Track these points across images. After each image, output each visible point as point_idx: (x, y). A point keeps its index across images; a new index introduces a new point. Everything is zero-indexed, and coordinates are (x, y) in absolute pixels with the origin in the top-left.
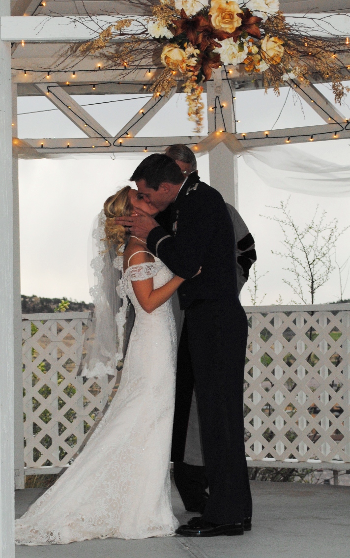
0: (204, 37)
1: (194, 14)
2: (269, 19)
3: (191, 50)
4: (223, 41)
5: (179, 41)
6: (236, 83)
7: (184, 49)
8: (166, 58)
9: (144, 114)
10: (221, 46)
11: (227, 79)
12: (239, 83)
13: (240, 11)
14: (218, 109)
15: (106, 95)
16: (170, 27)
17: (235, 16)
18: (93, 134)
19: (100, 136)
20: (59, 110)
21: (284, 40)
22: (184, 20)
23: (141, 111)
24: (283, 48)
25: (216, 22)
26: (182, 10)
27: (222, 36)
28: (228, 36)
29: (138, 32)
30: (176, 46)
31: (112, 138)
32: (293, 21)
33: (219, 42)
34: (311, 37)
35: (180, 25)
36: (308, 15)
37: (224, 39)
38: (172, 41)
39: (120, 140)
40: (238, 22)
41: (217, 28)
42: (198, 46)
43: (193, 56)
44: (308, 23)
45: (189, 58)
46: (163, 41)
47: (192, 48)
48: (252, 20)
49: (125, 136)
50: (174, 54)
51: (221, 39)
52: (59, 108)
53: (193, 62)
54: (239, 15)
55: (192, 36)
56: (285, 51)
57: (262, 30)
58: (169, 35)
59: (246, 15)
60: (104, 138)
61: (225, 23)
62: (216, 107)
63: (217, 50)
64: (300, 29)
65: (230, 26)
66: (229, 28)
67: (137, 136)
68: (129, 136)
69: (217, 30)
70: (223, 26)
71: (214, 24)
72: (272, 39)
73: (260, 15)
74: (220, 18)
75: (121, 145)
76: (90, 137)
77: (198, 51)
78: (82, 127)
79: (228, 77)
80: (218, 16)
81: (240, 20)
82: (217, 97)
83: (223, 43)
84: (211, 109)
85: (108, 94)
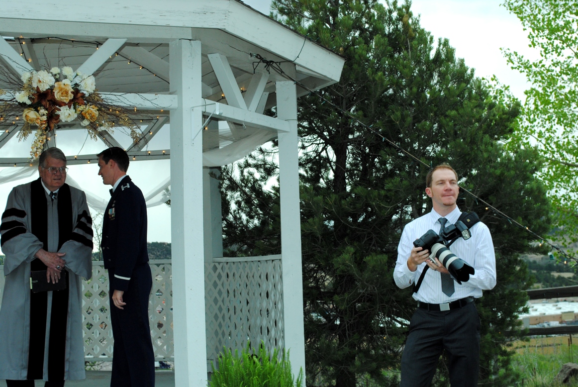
0: (50, 104)
1: (45, 90)
2: (89, 95)
3: (43, 111)
4: (62, 107)
5: (35, 106)
7: (38, 111)
8: (26, 116)
10: (60, 110)
13: (72, 90)
16: (30, 98)
17: (70, 93)
21: (98, 107)
22: (38, 94)
24: (98, 112)
25: (57, 96)
26: (38, 87)
27: (61, 104)
28: (65, 104)
29: (8, 100)
30: (33, 109)
32: (103, 96)
33: (59, 108)
34: (114, 105)
35: (36, 97)
36: (112, 93)
37: (62, 106)
38: (29, 106)
40: (71, 96)
41: (58, 99)
42: (46, 109)
43: (44, 115)
44: (113, 97)
45: (41, 116)
46: (23, 105)
47: (43, 110)
48: (79, 95)
50: (32, 114)
51: (60, 106)
53: (45, 118)
54: (72, 92)
55: (44, 103)
56: (99, 113)
57: (85, 101)
58: (29, 102)
59: (76, 91)
61: (63, 96)
63: (58, 112)
64: (108, 101)
65: (67, 98)
66: (66, 100)
69: (58, 101)
70: (62, 98)
71: (56, 97)
72: (92, 106)
73: (85, 92)
74: (60, 93)
77: (47, 112)
80: (59, 92)
81: (72, 95)
83: (61, 108)
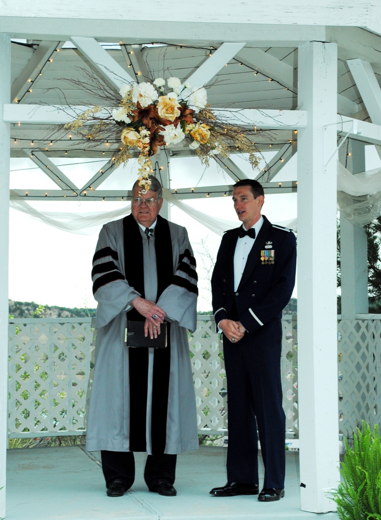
0: (153, 123)
1: (147, 106)
2: (200, 112)
3: (144, 132)
4: (166, 126)
5: (135, 126)
6: (171, 152)
7: (139, 132)
8: (125, 137)
9: (103, 173)
10: (165, 130)
11: (164, 149)
12: (173, 152)
13: (179, 106)
14: (158, 170)
15: (75, 158)
16: (129, 116)
17: (176, 109)
18: (65, 187)
19: (70, 189)
20: (40, 169)
21: (210, 126)
22: (139, 110)
23: (101, 171)
24: (209, 132)
25: (161, 113)
26: (138, 102)
27: (165, 122)
28: (170, 123)
29: (105, 118)
30: (132, 129)
31: (78, 190)
32: (217, 112)
33: (163, 127)
34: (229, 124)
35: (137, 114)
36: (226, 109)
37: (167, 125)
38: (129, 125)
39: (85, 192)
40: (178, 113)
41: (162, 117)
42: (149, 129)
43: (146, 136)
44: (228, 114)
45: (143, 138)
46: (121, 124)
47: (145, 130)
48: (188, 112)
49: (89, 189)
50: (130, 135)
51: (165, 125)
52: (40, 167)
53: (147, 140)
54: (179, 108)
55: (145, 121)
56: (211, 134)
57: (195, 119)
58: (128, 121)
59: (184, 107)
60: (73, 190)
61: (168, 113)
62: (155, 170)
63: (162, 133)
64: (222, 119)
65: (172, 115)
66: (172, 117)
67: (97, 189)
68: (91, 189)
69: (162, 119)
70: (167, 115)
71: (160, 114)
72: (202, 125)
73: (194, 109)
74: (165, 110)
75: (85, 195)
76: (63, 189)
77: (149, 132)
78: (57, 181)
79: (165, 148)
80: (163, 108)
81: (179, 112)
82: (157, 162)
83: (166, 128)
84: (152, 171)
85: (76, 157)
